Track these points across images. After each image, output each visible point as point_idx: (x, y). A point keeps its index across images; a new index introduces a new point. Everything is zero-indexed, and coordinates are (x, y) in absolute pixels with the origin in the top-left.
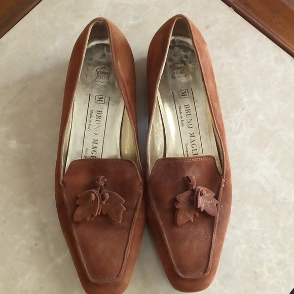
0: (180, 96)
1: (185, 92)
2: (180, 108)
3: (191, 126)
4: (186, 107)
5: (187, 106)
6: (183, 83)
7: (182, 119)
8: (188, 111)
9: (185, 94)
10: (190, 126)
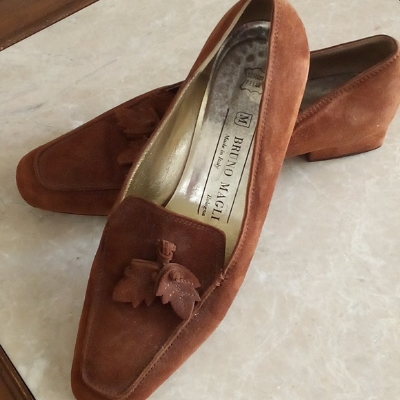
0: (237, 121)
1: (247, 118)
2: (227, 138)
3: (230, 173)
4: (237, 140)
5: (239, 140)
6: (251, 102)
7: (221, 156)
8: (237, 148)
9: (246, 120)
10: (227, 172)
